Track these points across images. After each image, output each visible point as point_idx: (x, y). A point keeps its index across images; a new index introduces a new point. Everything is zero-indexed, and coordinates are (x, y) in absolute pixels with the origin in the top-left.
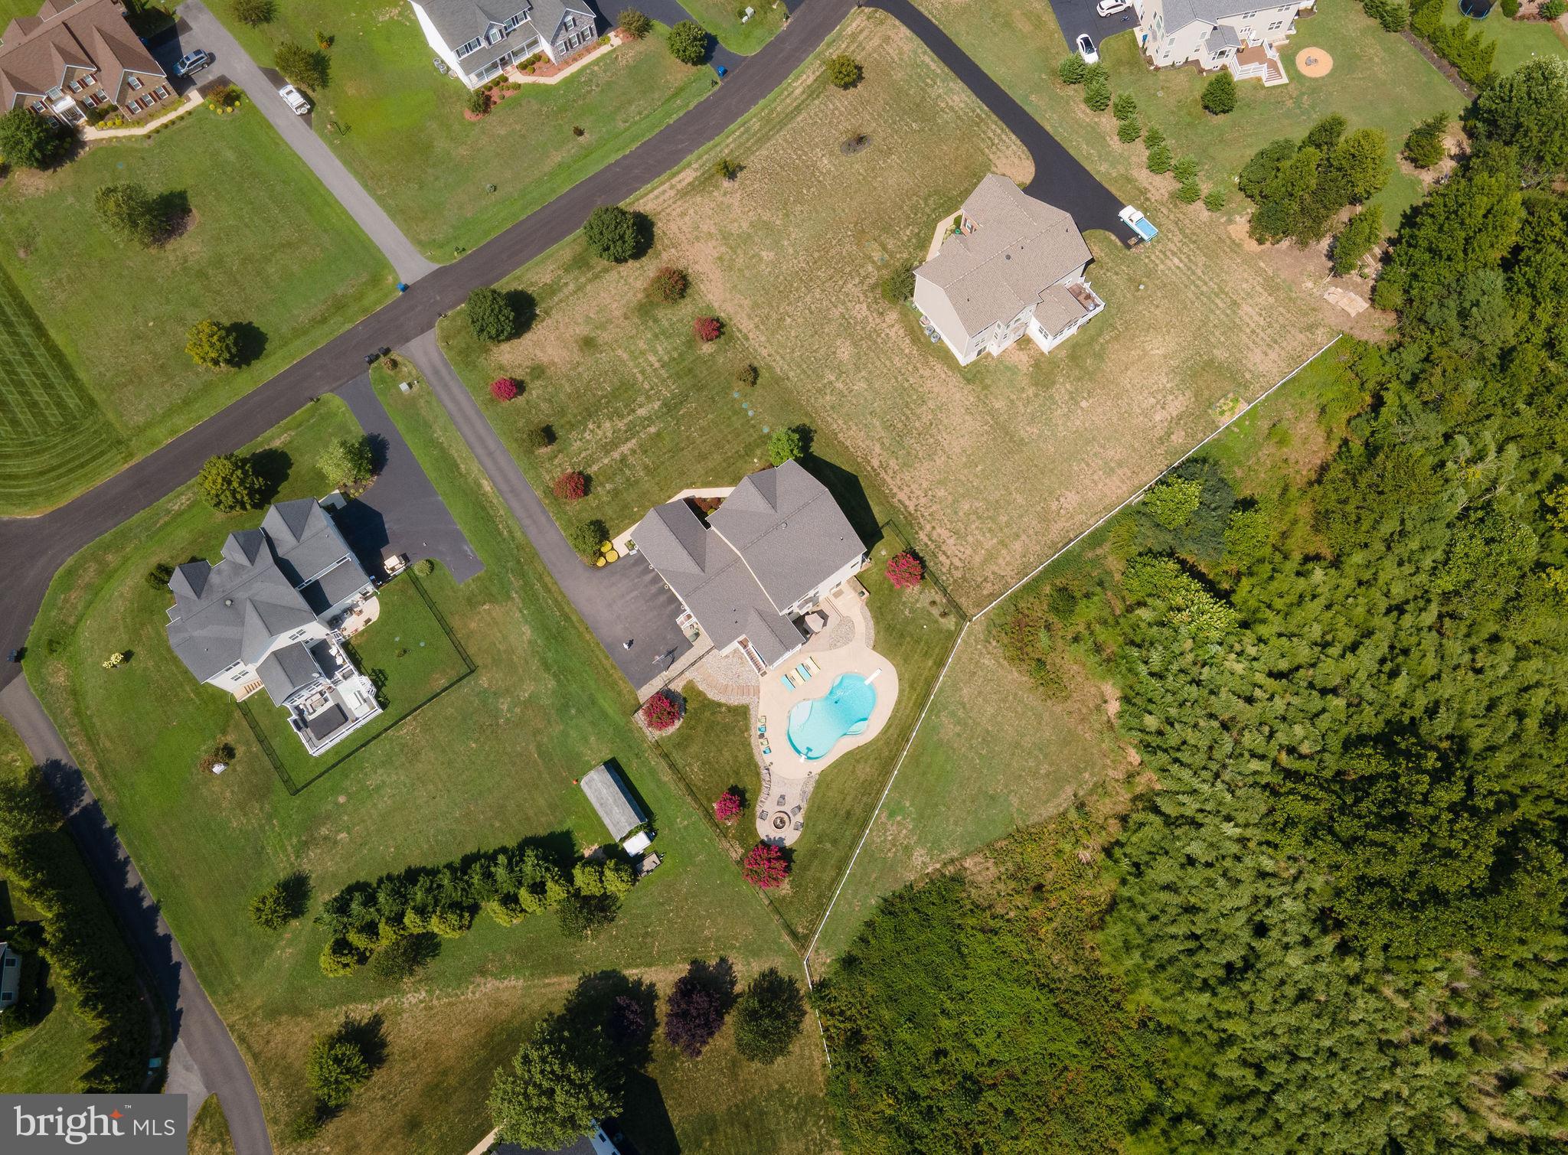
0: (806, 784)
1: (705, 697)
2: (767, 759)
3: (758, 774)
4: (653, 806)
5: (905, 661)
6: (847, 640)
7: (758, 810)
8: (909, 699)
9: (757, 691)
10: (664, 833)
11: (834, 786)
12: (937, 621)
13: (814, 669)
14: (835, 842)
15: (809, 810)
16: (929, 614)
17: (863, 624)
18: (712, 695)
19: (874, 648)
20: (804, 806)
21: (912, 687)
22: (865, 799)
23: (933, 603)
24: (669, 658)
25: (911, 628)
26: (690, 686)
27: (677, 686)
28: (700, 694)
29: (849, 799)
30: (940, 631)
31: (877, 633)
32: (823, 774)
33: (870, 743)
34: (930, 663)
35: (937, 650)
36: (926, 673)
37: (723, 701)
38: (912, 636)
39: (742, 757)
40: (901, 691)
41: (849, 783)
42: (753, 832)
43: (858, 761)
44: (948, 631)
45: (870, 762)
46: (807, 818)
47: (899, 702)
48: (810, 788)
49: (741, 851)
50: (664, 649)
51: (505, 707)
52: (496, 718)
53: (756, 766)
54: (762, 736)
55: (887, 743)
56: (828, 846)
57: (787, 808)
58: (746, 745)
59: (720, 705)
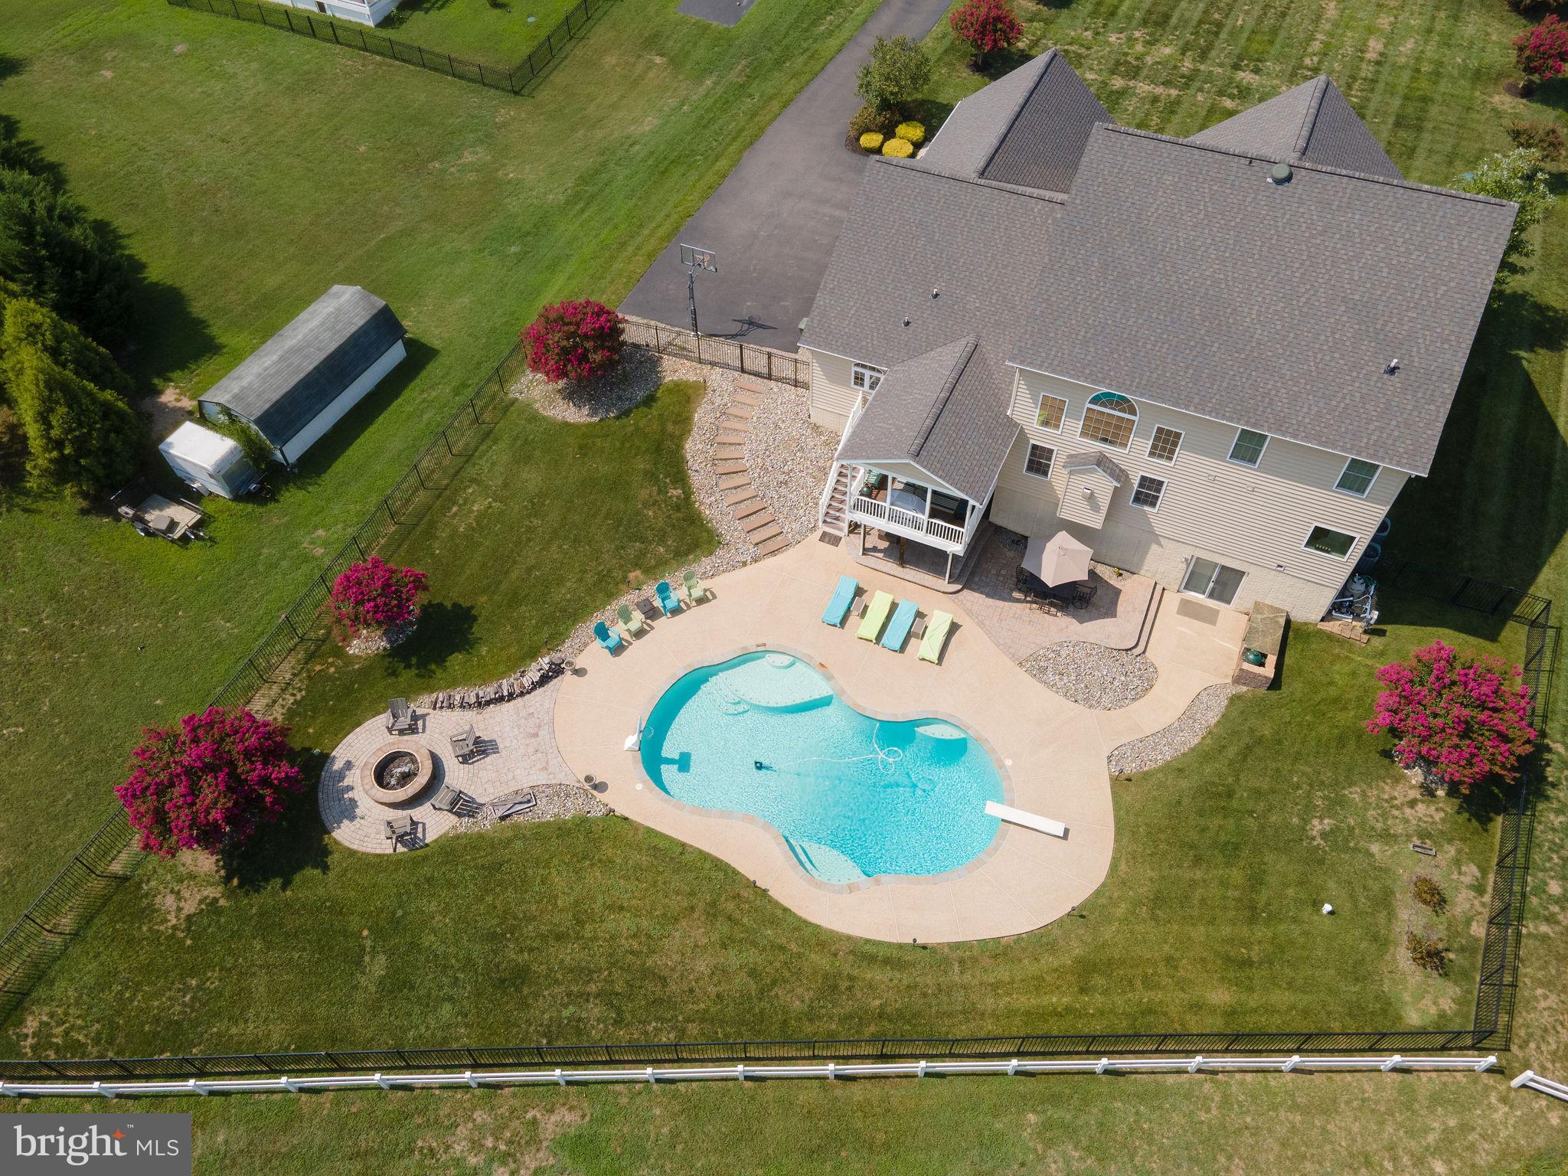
0: (561, 791)
1: (679, 439)
2: (592, 655)
3: (533, 654)
4: (339, 466)
5: (1158, 900)
6: (1085, 695)
7: (422, 704)
8: (1038, 984)
9: (772, 547)
10: (274, 515)
11: (594, 877)
12: (1382, 942)
13: (929, 646)
14: (397, 985)
15: (476, 843)
16: (1385, 901)
17: (1169, 718)
18: (694, 448)
19: (1121, 783)
20: (486, 822)
21: (1085, 971)
22: (595, 1010)
23: (1434, 897)
24: (735, 328)
25: (1279, 866)
26: (687, 395)
27: (675, 370)
28: (684, 422)
29: (568, 954)
30: (1358, 972)
31: (1177, 769)
32: (616, 825)
33: (801, 925)
34: (1220, 996)
35: (1281, 998)
36: (1172, 1000)
37: (696, 480)
38: (1256, 881)
39: (562, 594)
40: (1041, 941)
41: (626, 923)
42: (347, 720)
43: (713, 912)
44: (1387, 1007)
45: (733, 958)
46: (450, 849)
47: (1000, 951)
48: (548, 811)
49: (278, 715)
50: (749, 307)
51: (469, 158)
52: (438, 155)
53: (555, 640)
54: (652, 613)
55: (830, 986)
56: (378, 967)
57: (457, 776)
58: (606, 587)
59: (680, 477)
